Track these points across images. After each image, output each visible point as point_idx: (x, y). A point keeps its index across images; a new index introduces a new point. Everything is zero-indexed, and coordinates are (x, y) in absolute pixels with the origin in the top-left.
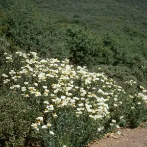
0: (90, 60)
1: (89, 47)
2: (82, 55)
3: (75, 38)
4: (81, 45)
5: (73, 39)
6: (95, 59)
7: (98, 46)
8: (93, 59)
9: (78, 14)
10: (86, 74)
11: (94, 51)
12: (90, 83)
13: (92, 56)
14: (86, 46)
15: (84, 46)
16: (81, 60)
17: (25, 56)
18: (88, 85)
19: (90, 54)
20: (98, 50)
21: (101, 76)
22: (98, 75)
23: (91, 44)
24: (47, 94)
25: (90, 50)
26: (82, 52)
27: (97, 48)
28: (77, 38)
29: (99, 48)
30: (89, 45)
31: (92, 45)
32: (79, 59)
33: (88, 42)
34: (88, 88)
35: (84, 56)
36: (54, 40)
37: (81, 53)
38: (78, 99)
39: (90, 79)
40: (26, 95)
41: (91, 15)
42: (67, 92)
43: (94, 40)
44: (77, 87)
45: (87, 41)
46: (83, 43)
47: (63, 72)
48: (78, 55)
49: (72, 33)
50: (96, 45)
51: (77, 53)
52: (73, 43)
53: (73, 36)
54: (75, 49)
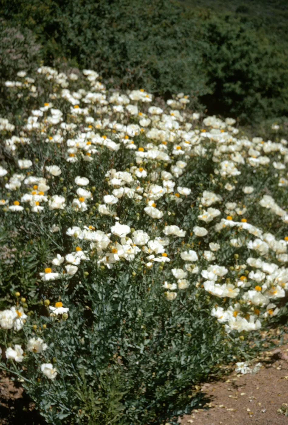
0: (256, 104)
1: (256, 71)
2: (238, 91)
3: (224, 48)
4: (237, 66)
5: (219, 49)
6: (270, 104)
7: (281, 70)
8: (264, 102)
9: (246, 5)
10: (228, 144)
11: (269, 82)
12: (236, 172)
13: (263, 96)
14: (250, 68)
15: (245, 68)
16: (234, 105)
17: (61, 79)
18: (230, 179)
19: (258, 90)
20: (279, 80)
21: (277, 152)
22: (269, 146)
23: (264, 64)
24: (84, 206)
25: (260, 79)
26: (239, 83)
27: (278, 76)
28: (229, 48)
29: (282, 77)
30: (259, 67)
31: (267, 66)
32: (230, 101)
33: (257, 60)
34: (229, 187)
35: (244, 93)
36: (168, 48)
37: (237, 87)
38: (181, 233)
39: (239, 158)
40: (11, 203)
41: (276, 7)
42: (151, 203)
43: (273, 55)
44: (186, 191)
45: (253, 56)
46: (244, 61)
47: (152, 134)
48: (226, 91)
49: (219, 34)
50: (276, 67)
51: (227, 85)
52: (218, 61)
53: (221, 43)
54: (220, 74)
